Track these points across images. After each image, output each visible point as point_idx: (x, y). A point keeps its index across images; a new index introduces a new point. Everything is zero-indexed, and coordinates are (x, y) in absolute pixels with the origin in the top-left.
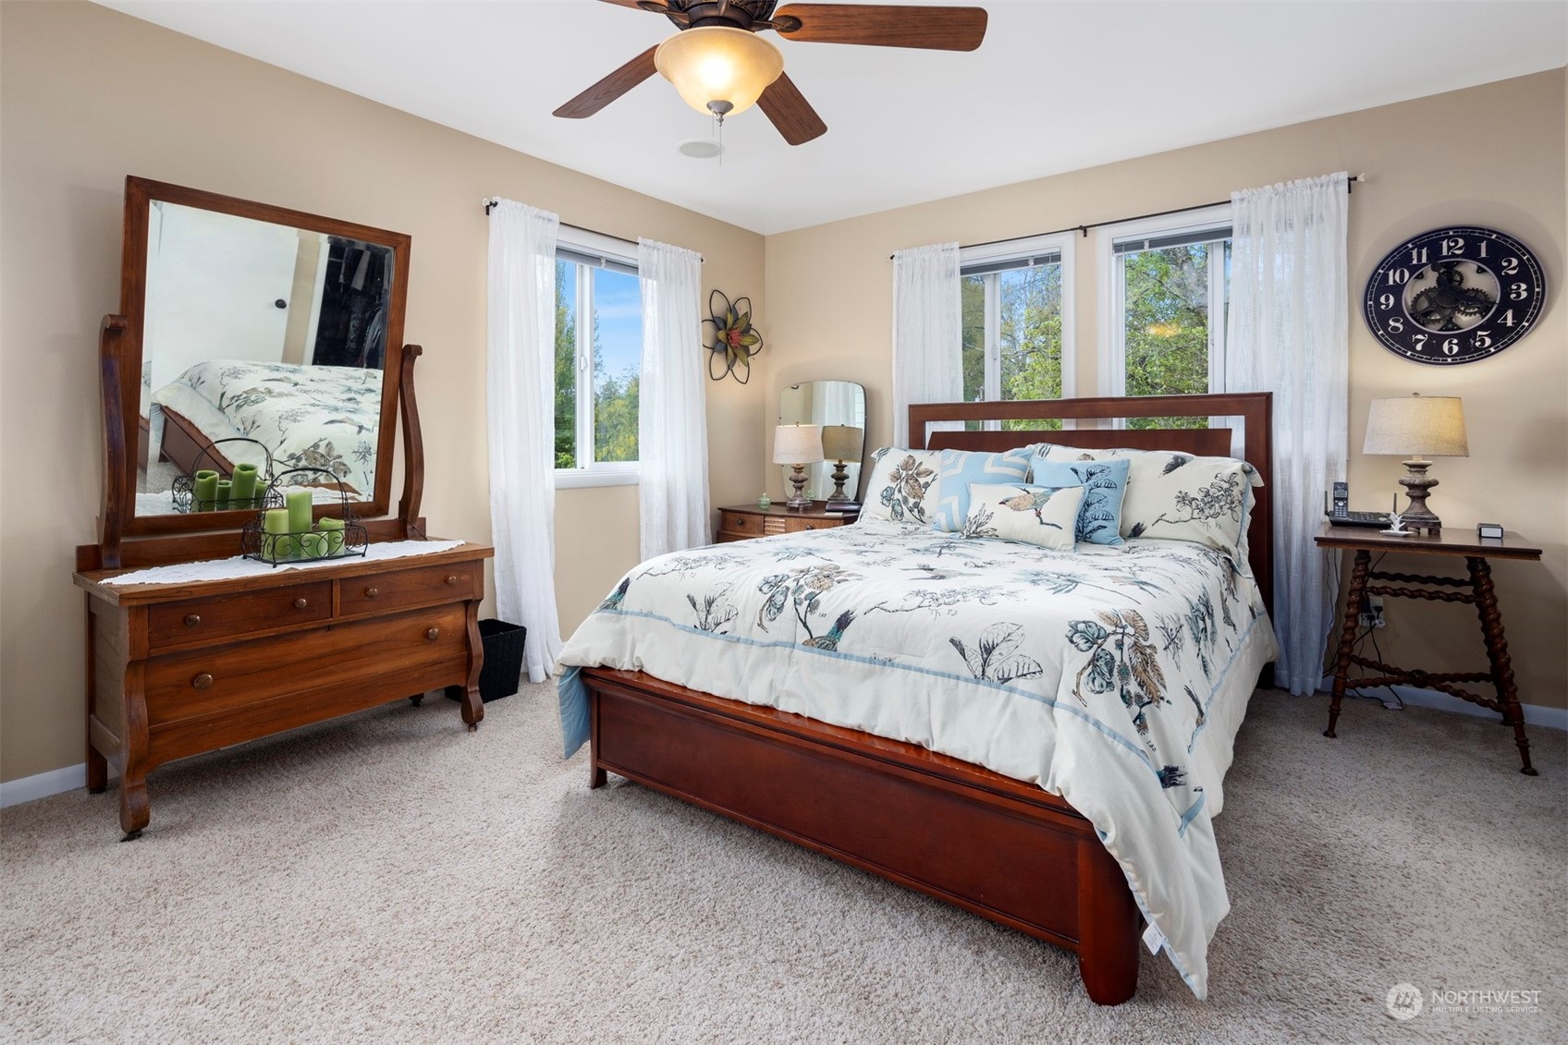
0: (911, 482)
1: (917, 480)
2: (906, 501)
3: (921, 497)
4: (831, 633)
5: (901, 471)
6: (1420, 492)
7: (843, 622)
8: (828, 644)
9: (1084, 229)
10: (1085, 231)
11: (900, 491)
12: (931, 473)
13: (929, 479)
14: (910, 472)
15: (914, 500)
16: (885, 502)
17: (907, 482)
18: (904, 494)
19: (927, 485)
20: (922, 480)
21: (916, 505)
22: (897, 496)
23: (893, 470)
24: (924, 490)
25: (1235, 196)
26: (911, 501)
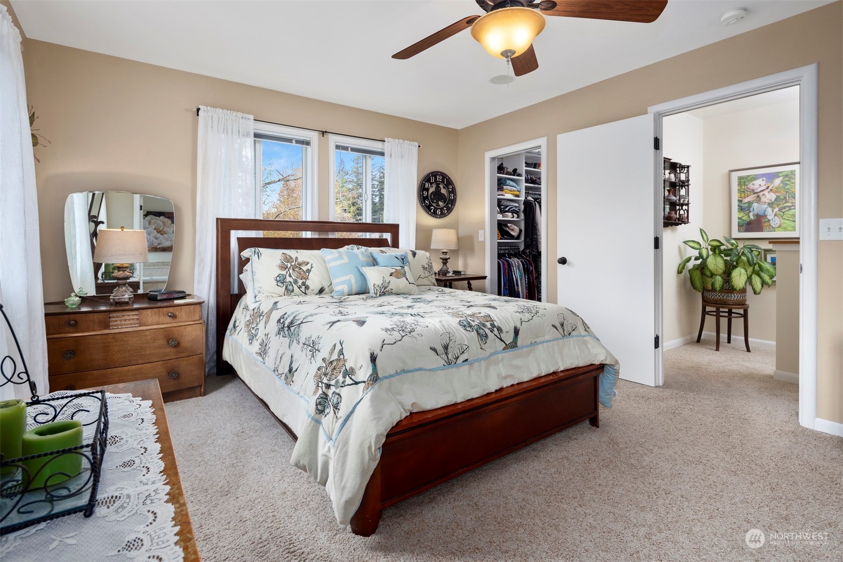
0: (297, 269)
1: (300, 268)
2: (296, 282)
3: (307, 278)
4: (514, 339)
5: (286, 264)
6: (445, 261)
7: (516, 332)
8: (513, 345)
9: (324, 133)
10: (323, 134)
11: (290, 276)
12: (308, 263)
13: (309, 267)
14: (293, 264)
15: (302, 281)
16: (280, 284)
17: (293, 270)
18: (294, 278)
19: (309, 271)
20: (305, 268)
21: (304, 284)
22: (288, 279)
23: (279, 262)
24: (307, 274)
25: (386, 139)
26: (300, 282)
